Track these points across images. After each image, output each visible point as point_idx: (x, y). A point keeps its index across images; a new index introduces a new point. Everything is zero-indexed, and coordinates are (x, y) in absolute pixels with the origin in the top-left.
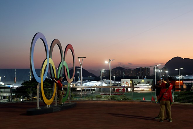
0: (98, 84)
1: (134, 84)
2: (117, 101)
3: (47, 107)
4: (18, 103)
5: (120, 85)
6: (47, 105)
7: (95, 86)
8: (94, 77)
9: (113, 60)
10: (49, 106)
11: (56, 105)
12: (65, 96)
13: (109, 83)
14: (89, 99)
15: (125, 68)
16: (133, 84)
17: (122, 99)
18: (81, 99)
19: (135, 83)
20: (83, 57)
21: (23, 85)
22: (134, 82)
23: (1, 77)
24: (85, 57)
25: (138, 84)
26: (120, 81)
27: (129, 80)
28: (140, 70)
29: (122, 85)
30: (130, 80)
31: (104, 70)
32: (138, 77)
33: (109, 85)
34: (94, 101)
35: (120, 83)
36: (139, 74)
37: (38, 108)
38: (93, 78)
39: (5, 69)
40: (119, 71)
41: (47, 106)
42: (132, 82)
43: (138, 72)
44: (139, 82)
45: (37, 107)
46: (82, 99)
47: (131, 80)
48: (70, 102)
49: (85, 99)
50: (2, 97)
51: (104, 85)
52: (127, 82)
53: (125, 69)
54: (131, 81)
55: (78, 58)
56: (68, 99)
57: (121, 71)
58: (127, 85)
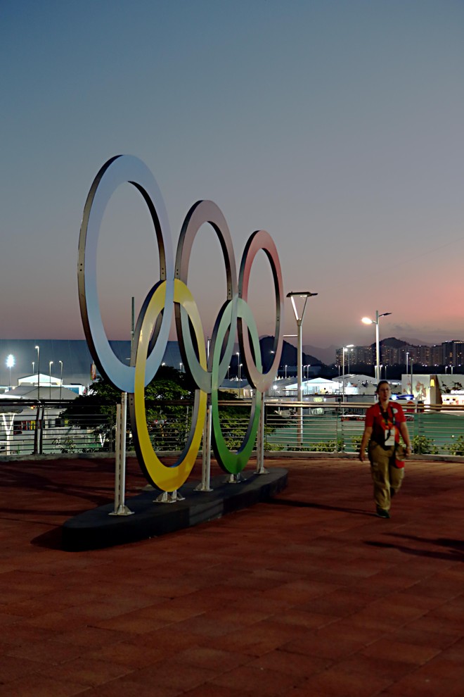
0: (331, 388)
1: (443, 388)
2: (437, 460)
3: (164, 499)
4: (66, 459)
5: (397, 391)
6: (163, 492)
7: (323, 392)
8: (320, 368)
9: (387, 314)
10: (175, 496)
11: (205, 486)
12: (243, 445)
13: (365, 385)
14: (330, 451)
15: (407, 341)
16: (440, 390)
17: (458, 454)
18: (298, 449)
19: (444, 385)
20: (309, 294)
21: (95, 390)
22: (441, 384)
23: (51, 363)
24: (316, 294)
25: (455, 389)
26: (399, 378)
27: (426, 378)
28: (454, 349)
29: (405, 391)
30: (429, 376)
31: (352, 346)
32: (449, 369)
33: (364, 390)
34: (348, 457)
35: (396, 386)
36: (451, 359)
37: (122, 511)
38: (316, 370)
39: (51, 340)
40: (392, 352)
41: (165, 495)
42: (437, 382)
43: (447, 355)
44: (458, 383)
45: (117, 504)
46: (302, 449)
47: (431, 378)
48: (262, 471)
49: (315, 450)
50: (53, 422)
51: (351, 390)
52: (419, 384)
53: (409, 345)
54: (433, 381)
55: (289, 295)
56: (255, 458)
57: (396, 351)
58: (420, 392)
